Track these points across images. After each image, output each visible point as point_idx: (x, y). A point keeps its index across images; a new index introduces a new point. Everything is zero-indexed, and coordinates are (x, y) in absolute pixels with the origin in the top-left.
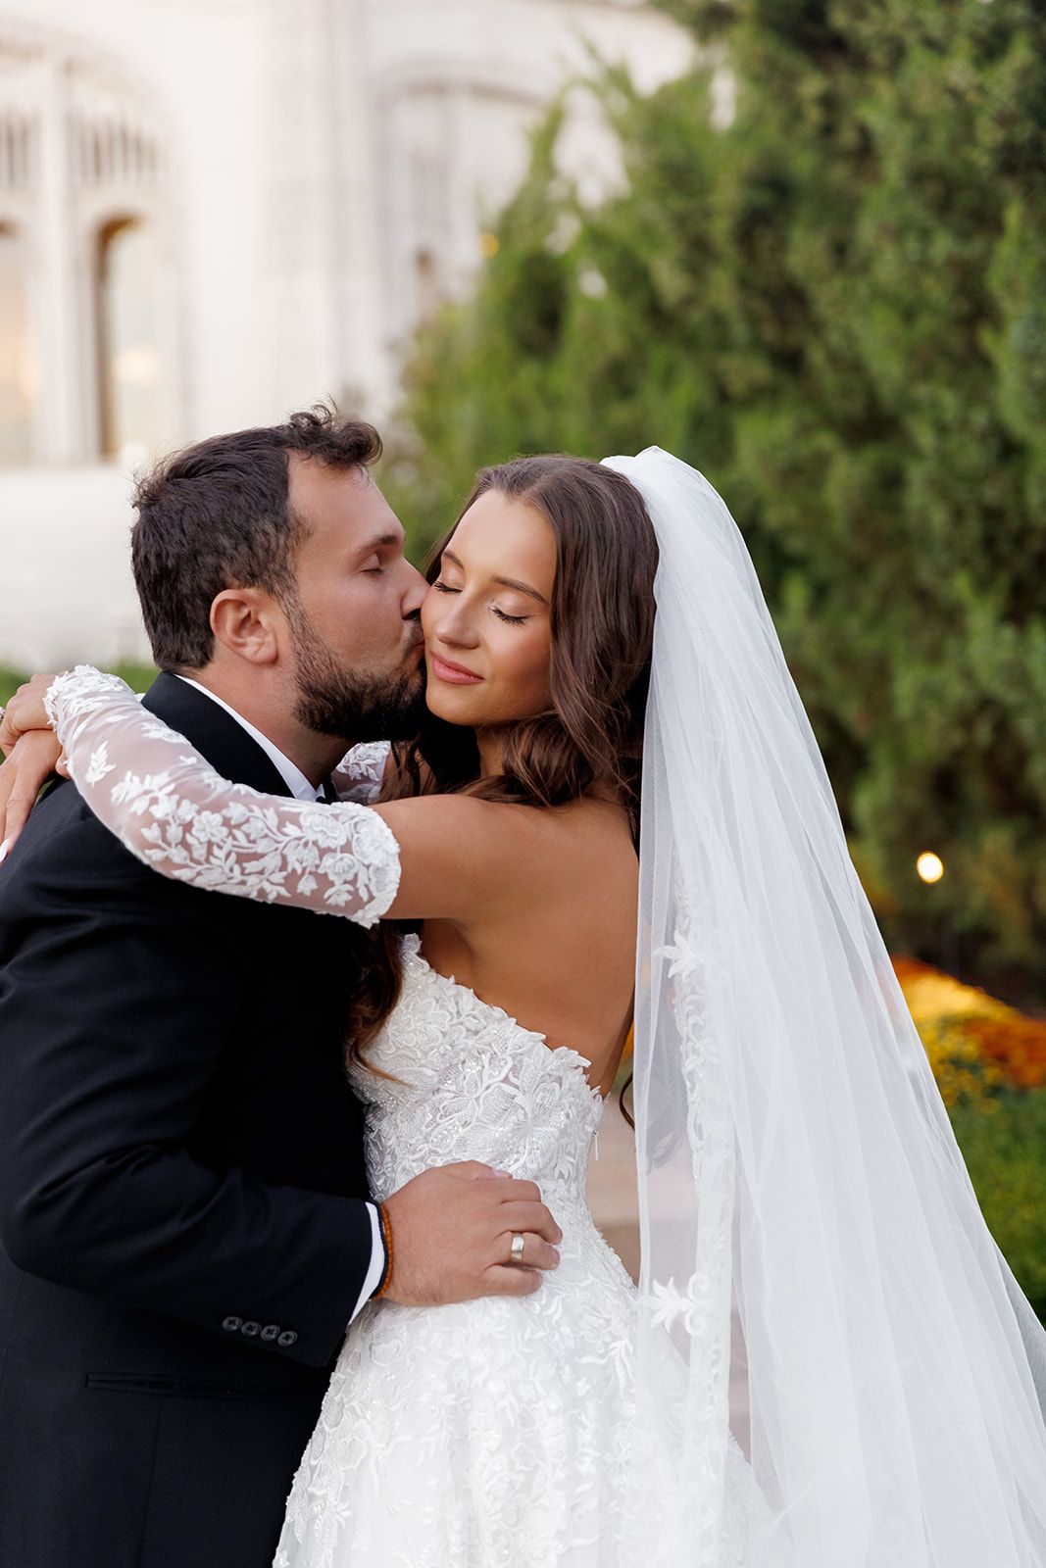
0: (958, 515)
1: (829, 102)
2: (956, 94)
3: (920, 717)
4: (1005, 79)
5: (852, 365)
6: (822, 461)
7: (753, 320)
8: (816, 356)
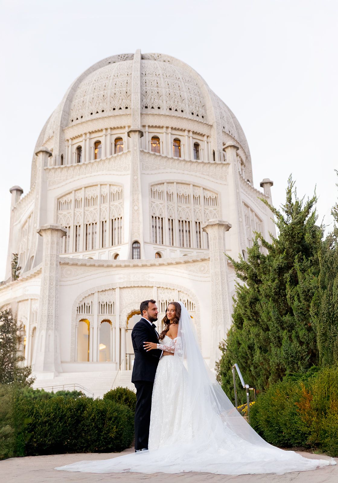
0: (275, 338)
1: (258, 288)
2: (269, 286)
3: (272, 364)
4: (274, 284)
5: (263, 321)
6: (260, 333)
7: (253, 317)
8: (260, 320)
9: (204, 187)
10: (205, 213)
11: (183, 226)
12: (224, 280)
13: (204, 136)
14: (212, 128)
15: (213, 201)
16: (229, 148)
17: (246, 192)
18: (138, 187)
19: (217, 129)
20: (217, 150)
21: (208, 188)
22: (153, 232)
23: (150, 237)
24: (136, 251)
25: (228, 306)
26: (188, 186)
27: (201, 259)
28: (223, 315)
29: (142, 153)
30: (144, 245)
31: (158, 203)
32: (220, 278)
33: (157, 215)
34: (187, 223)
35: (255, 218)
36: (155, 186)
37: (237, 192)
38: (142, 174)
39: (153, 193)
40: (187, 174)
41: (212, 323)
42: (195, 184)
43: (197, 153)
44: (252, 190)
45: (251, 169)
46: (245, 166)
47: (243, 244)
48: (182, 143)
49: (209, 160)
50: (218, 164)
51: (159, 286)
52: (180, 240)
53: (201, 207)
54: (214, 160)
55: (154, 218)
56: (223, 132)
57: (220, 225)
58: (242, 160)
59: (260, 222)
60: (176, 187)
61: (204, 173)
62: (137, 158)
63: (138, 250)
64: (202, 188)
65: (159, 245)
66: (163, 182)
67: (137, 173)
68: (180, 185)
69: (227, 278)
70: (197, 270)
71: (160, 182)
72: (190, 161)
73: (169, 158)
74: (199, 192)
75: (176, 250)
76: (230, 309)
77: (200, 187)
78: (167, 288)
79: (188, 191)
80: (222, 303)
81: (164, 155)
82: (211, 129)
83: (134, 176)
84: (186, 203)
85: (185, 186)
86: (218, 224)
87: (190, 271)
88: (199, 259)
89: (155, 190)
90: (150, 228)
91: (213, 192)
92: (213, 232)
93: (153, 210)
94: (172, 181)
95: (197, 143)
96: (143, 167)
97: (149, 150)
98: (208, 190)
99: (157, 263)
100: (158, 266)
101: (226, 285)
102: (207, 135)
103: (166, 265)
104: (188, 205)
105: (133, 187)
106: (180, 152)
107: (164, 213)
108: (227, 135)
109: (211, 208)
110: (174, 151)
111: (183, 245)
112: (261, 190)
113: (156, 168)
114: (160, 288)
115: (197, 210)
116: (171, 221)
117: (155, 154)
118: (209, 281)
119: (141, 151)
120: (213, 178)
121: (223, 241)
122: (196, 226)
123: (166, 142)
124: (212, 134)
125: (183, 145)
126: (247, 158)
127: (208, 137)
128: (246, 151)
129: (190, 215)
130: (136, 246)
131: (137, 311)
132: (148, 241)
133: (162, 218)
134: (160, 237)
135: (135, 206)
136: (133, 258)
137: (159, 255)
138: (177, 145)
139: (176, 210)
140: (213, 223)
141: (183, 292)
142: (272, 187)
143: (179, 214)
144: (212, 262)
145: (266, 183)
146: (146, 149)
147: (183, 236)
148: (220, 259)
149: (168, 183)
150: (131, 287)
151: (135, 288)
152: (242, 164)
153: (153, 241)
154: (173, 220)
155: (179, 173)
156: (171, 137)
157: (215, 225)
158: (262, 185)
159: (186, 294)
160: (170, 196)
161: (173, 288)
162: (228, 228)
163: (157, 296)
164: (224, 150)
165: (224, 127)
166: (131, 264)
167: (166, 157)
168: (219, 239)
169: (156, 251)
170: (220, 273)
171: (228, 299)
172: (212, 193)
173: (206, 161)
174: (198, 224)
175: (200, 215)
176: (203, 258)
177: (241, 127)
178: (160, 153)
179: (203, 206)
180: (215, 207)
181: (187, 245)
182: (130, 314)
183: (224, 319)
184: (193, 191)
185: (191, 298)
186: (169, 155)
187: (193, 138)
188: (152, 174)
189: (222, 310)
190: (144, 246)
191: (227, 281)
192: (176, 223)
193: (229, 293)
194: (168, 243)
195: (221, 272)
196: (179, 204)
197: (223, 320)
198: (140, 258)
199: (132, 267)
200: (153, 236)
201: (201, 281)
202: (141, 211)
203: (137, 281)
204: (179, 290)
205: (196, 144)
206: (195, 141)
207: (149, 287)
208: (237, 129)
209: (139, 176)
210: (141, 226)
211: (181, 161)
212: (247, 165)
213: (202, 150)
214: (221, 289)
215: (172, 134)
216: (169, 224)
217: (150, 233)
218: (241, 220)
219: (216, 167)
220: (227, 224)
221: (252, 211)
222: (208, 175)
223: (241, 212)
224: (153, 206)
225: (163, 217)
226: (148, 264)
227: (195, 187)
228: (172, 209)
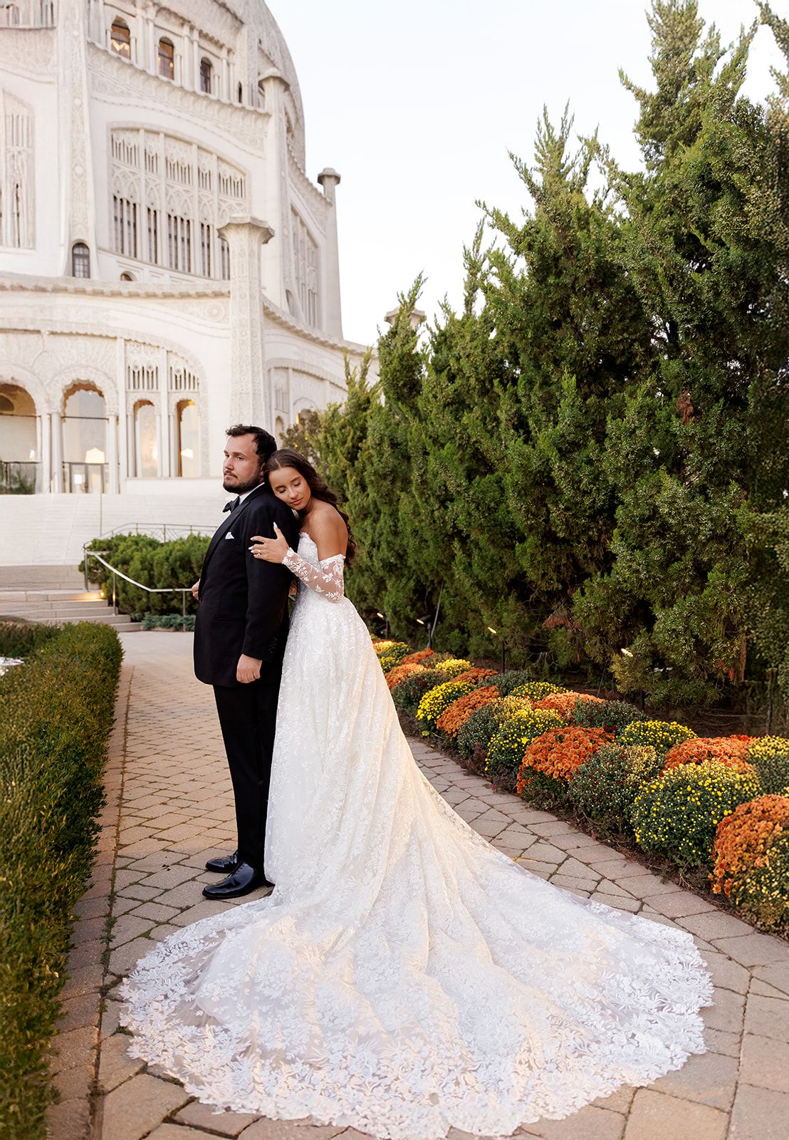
9: (219, 155)
10: (219, 209)
11: (176, 227)
12: (256, 337)
13: (221, 47)
14: (239, 35)
15: (235, 186)
16: (272, 81)
17: (295, 184)
18: (83, 123)
19: (249, 36)
20: (247, 82)
21: (227, 158)
22: (116, 230)
23: (111, 239)
24: (81, 263)
25: (262, 387)
26: (188, 148)
27: (213, 292)
28: (251, 401)
29: (91, 50)
30: (97, 253)
31: (127, 170)
32: (249, 333)
33: (125, 195)
34: (185, 223)
35: (307, 238)
36: (121, 133)
37: (281, 176)
38: (91, 98)
39: (116, 148)
40: (188, 120)
41: (231, 415)
42: (204, 146)
43: (206, 82)
44: (306, 184)
45: (304, 144)
46: (293, 136)
47: (287, 279)
48: (177, 51)
49: (229, 98)
50: (249, 111)
51: (127, 338)
52: (171, 255)
53: (212, 194)
54: (240, 101)
55: (119, 201)
56: (260, 49)
57: (254, 226)
58: (289, 121)
59: (313, 248)
60: (165, 144)
61: (221, 126)
62: (80, 56)
63: (86, 261)
64: (216, 158)
65: (128, 258)
66: (138, 126)
67: (82, 93)
68: (172, 142)
69: (262, 334)
70: (204, 314)
71: (131, 125)
72: (194, 93)
73: (149, 76)
74: (210, 164)
75: (162, 275)
76: (265, 393)
77: (211, 153)
78: (144, 343)
79: (189, 157)
80: (250, 379)
81: (140, 66)
82: (235, 37)
83: (75, 98)
84: (184, 181)
85: (183, 145)
86: (249, 223)
87: (191, 314)
88: (208, 291)
89: (121, 141)
90: (110, 220)
91: (236, 168)
92: (237, 240)
93: (115, 184)
94: (155, 129)
95: (208, 59)
96: (93, 83)
97: (107, 46)
98: (228, 163)
99: (125, 291)
100: (126, 297)
101: (260, 346)
102: (228, 46)
103: (144, 298)
104: (187, 187)
105: (73, 122)
106: (173, 72)
107: (138, 193)
108: (265, 58)
109: (232, 200)
110: (161, 67)
111: (176, 265)
112: (320, 188)
113: (122, 92)
114: (132, 343)
115: (205, 200)
116: (153, 213)
117: (119, 58)
118: (228, 338)
119: (88, 43)
120: (238, 139)
121: (256, 261)
122: (203, 234)
123: (144, 40)
124: (238, 47)
125: (179, 57)
126: (297, 120)
127: (229, 51)
128: (297, 104)
129: (190, 208)
130: (81, 253)
131: (84, 383)
132: (106, 246)
133: (134, 205)
134: (130, 243)
135: (76, 165)
136: (74, 275)
137: (127, 277)
138: (167, 55)
139: (163, 191)
140: (239, 221)
141: (176, 354)
142: (337, 187)
143: (169, 203)
144: (234, 299)
145: (330, 176)
146: (99, 42)
147: (176, 248)
148: (251, 296)
149: (148, 131)
150: (71, 334)
151: (80, 338)
152: (289, 130)
153: (117, 248)
154: (158, 213)
155: (170, 114)
156: (155, 34)
157: (243, 225)
158: (321, 179)
159: (183, 358)
160: (150, 160)
161: (156, 345)
162: (267, 235)
163: (126, 358)
164: (260, 84)
165: (260, 42)
166: (70, 287)
167: (144, 71)
168: (250, 255)
169: (122, 270)
170: (249, 322)
171: (261, 374)
172: (234, 170)
173: (225, 100)
174: (206, 228)
175: (210, 212)
176: (217, 289)
177: (289, 54)
178: (130, 58)
179: (216, 194)
180: (240, 200)
181: (184, 267)
182: (71, 387)
183: (254, 409)
184: (199, 160)
185: (191, 367)
186: (149, 68)
187: (199, 46)
188: (113, 103)
189: (251, 393)
190: (97, 257)
191: (262, 340)
192: (162, 220)
193: (263, 363)
194: (146, 258)
195: (251, 321)
196: (170, 182)
197: (251, 411)
198: (89, 277)
199: (71, 293)
200: (117, 239)
201: (212, 336)
202: (90, 179)
203: (83, 324)
204: (169, 349)
205: (207, 62)
206: (204, 54)
207: (107, 337)
208: (283, 57)
209: (85, 100)
210: (91, 212)
211: (174, 88)
212: (296, 134)
213: (216, 77)
214: (249, 355)
215: (155, 26)
216: (149, 219)
217: (110, 229)
218: (285, 230)
219: (243, 118)
220: (267, 227)
221: (302, 223)
222: (228, 131)
223: (287, 217)
224: (115, 175)
225: (137, 201)
226: (106, 290)
227: (200, 151)
228: (155, 189)
